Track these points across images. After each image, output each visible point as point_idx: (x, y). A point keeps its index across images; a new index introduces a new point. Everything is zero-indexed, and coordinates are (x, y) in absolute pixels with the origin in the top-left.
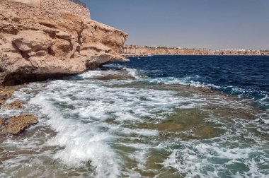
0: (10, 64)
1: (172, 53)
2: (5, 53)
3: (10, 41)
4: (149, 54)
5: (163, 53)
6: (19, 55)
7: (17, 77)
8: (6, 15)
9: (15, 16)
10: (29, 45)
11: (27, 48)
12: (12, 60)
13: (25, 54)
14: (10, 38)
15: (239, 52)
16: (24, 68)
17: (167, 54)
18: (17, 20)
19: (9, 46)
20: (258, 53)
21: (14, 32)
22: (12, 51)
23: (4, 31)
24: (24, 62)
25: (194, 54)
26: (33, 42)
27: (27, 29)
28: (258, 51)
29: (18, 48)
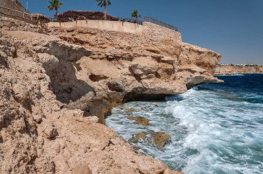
0: (127, 85)
2: (124, 76)
3: (128, 66)
5: (253, 71)
6: (133, 78)
8: (122, 45)
9: (128, 45)
10: (142, 70)
11: (140, 72)
12: (129, 82)
13: (138, 77)
14: (127, 64)
16: (136, 89)
17: (258, 73)
18: (129, 48)
19: (126, 70)
21: (130, 59)
22: (129, 75)
23: (123, 58)
24: (137, 84)
26: (145, 67)
27: (139, 56)
29: (133, 72)
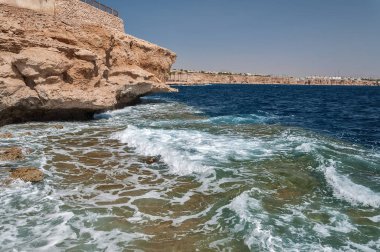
0: (7, 94)
1: (239, 81)
2: (1, 79)
3: (10, 62)
4: (207, 82)
5: (226, 81)
6: (21, 82)
7: (17, 113)
8: (5, 26)
9: (18, 27)
10: (36, 68)
11: (33, 72)
12: (11, 89)
13: (29, 81)
14: (9, 57)
15: (333, 81)
16: (27, 100)
17: (232, 82)
18: (20, 33)
19: (7, 69)
20: (359, 82)
21: (16, 49)
22: (12, 77)
23: (2, 48)
24: (27, 93)
25: (269, 83)
26: (42, 64)
27: (33, 45)
28: (359, 79)
29: (20, 73)
